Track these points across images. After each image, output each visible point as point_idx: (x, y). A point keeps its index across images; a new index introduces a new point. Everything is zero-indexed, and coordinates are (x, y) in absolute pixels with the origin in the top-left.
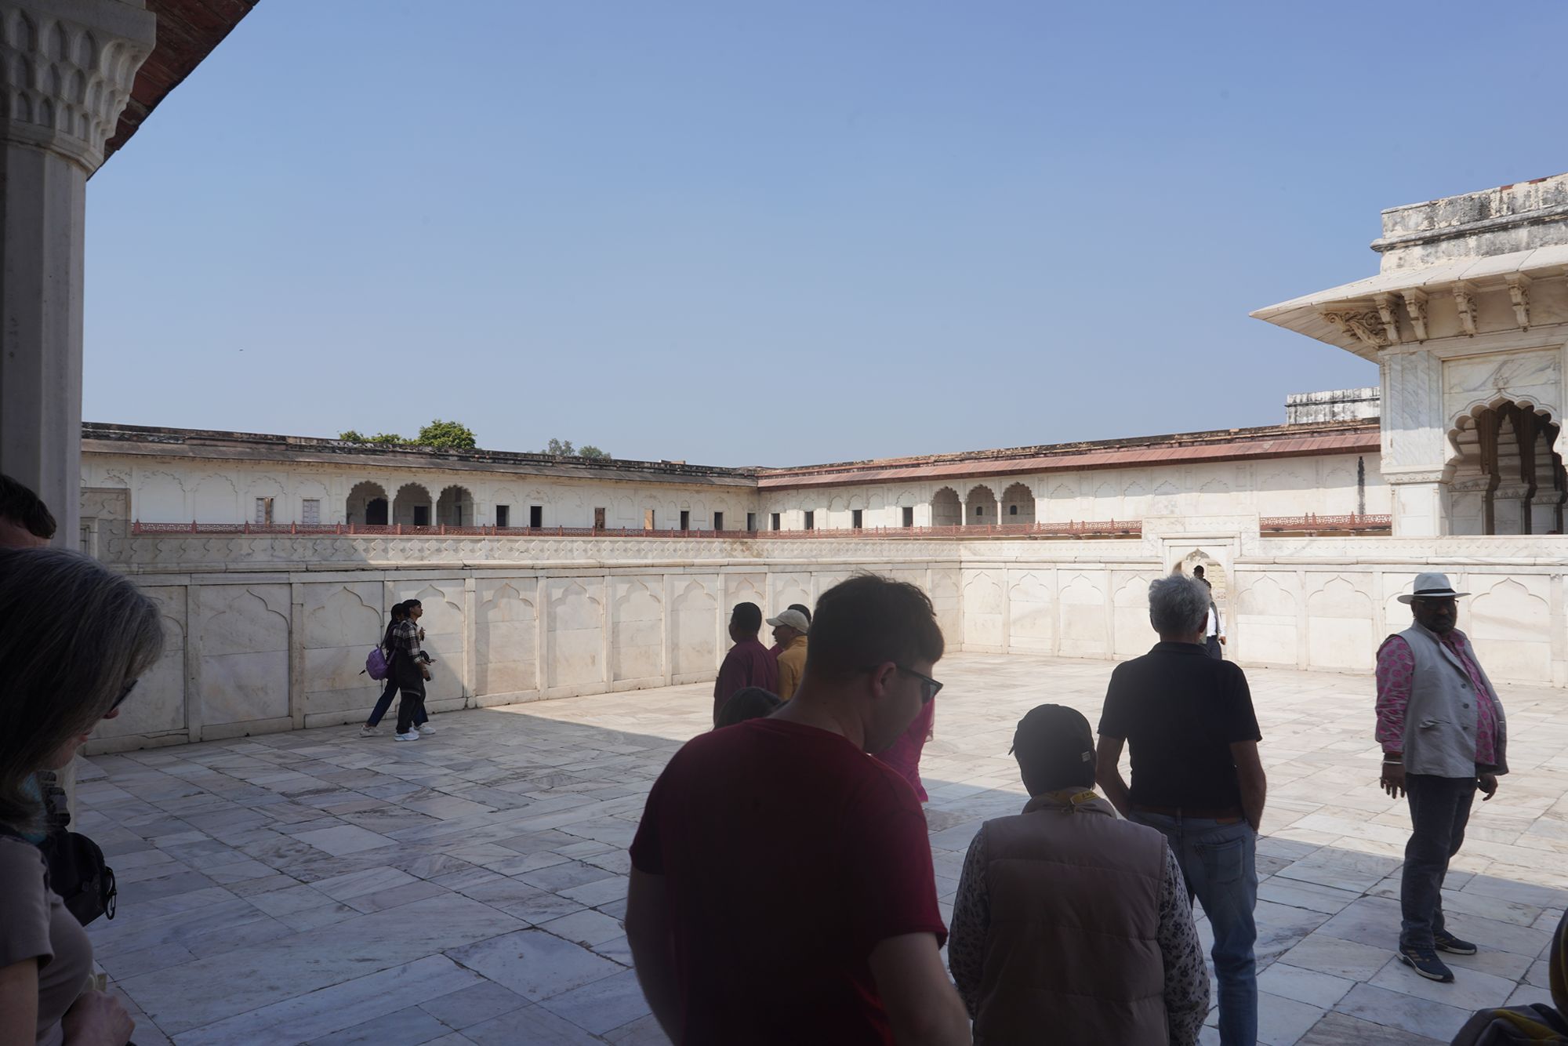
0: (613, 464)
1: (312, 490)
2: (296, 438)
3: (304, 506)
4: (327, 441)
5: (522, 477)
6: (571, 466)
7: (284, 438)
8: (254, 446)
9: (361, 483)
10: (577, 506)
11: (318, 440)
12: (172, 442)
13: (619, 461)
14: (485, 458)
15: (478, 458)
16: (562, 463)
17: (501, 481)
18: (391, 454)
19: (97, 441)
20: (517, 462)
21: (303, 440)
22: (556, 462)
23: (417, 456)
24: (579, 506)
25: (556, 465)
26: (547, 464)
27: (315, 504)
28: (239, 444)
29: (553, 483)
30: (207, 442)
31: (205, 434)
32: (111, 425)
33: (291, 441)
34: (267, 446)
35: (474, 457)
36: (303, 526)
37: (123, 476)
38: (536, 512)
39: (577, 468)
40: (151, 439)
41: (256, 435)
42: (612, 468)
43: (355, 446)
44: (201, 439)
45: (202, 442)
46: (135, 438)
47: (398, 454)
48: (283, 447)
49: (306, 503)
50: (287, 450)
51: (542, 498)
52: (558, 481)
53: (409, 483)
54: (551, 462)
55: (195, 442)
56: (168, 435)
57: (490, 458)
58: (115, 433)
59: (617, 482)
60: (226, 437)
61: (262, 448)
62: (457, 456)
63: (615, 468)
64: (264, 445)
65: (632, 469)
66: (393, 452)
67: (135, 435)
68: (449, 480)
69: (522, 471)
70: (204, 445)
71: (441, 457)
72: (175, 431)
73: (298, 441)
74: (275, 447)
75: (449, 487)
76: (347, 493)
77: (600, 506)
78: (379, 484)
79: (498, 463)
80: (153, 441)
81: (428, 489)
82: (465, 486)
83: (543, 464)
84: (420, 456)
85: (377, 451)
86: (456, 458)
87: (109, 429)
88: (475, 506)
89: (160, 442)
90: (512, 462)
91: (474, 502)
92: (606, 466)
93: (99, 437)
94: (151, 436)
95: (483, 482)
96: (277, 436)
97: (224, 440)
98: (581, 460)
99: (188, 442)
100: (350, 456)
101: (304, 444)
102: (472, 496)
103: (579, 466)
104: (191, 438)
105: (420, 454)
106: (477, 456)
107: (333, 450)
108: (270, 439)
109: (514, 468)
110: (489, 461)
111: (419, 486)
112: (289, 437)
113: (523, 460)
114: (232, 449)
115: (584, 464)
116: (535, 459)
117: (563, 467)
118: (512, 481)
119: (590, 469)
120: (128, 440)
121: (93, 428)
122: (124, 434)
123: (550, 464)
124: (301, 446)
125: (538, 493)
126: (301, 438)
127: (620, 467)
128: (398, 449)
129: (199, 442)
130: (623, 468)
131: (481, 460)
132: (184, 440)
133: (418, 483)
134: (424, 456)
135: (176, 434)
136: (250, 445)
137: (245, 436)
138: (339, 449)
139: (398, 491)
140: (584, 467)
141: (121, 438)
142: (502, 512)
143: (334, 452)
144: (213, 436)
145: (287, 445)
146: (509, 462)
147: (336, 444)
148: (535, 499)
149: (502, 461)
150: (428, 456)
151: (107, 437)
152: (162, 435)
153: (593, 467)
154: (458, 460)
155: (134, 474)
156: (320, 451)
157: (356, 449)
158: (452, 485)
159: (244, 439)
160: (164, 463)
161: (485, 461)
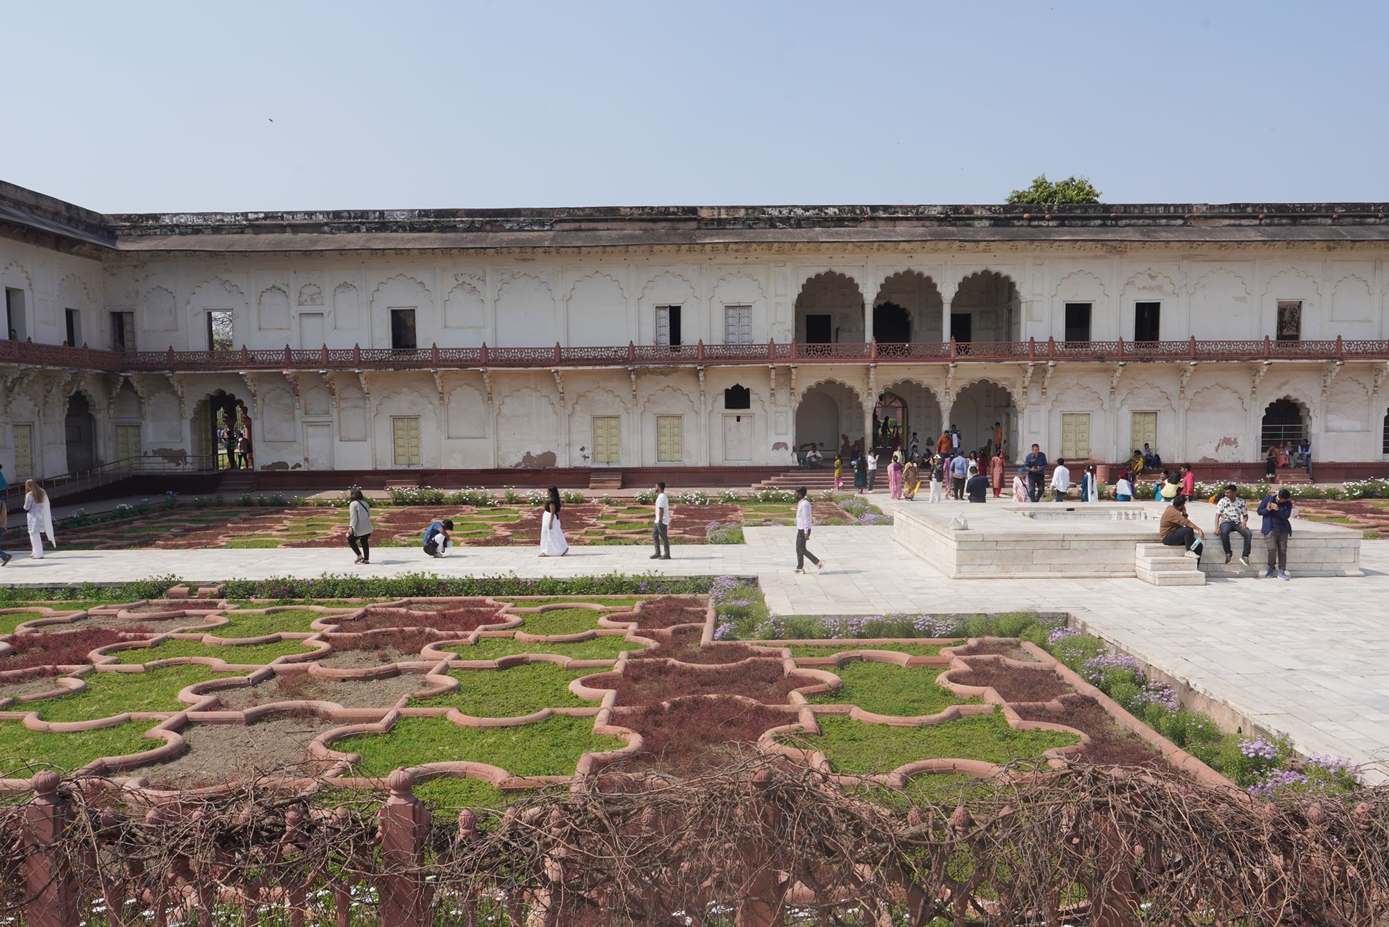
0: (1323, 212)
1: (737, 291)
2: (712, 208)
3: (727, 317)
4: (761, 209)
5: (1118, 248)
6: (1227, 222)
7: (693, 210)
8: (650, 225)
9: (818, 276)
10: (1236, 299)
11: (747, 208)
12: (536, 228)
13: (1339, 204)
14: (1043, 219)
15: (1031, 219)
16: (1206, 218)
17: (1074, 258)
18: (868, 224)
19: (439, 235)
20: (1109, 222)
21: (723, 211)
22: (1194, 218)
23: (915, 223)
24: (1243, 300)
25: (1193, 223)
26: (1173, 222)
27: (744, 312)
28: (628, 225)
29: (1184, 258)
30: (584, 225)
31: (580, 213)
32: (457, 210)
33: (704, 214)
34: (669, 224)
35: (1022, 218)
36: (726, 346)
37: (475, 282)
38: (1148, 317)
39: (1240, 225)
40: (508, 226)
41: (652, 208)
42: (1319, 220)
43: (807, 214)
44: (574, 221)
45: (577, 225)
46: (488, 227)
47: (881, 224)
48: (693, 225)
49: (731, 312)
50: (699, 228)
51: (1160, 288)
52: (1193, 252)
53: (901, 270)
54: (1182, 218)
55: (567, 226)
56: (529, 219)
57: (1053, 219)
58: (462, 222)
59: (1329, 249)
60: (609, 215)
61: (661, 227)
62: (987, 218)
63: (1329, 221)
64: (664, 224)
65: (1371, 220)
66: (871, 219)
67: (487, 222)
68: (973, 263)
69: (1109, 237)
70: (580, 230)
71: (959, 223)
72: (540, 212)
73: (716, 213)
74: (681, 225)
75: (975, 274)
76: (794, 292)
77: (1290, 296)
78: (848, 275)
79: (1071, 226)
80: (511, 230)
81: (934, 280)
82: (1005, 271)
83: (1164, 222)
84: (920, 223)
85: (843, 219)
86: (987, 223)
87: (455, 216)
88: (1023, 307)
89: (521, 230)
90: (1099, 222)
91: (1023, 300)
92: (1307, 218)
93: (444, 229)
94: (507, 221)
95: (1038, 262)
96: (683, 207)
97: (606, 220)
98: (1249, 210)
99: (558, 227)
100: (798, 230)
101: (723, 216)
102: (1017, 288)
103: (1244, 222)
104: (561, 221)
105: (918, 219)
106: (1026, 215)
107: (772, 223)
108: (673, 213)
109: (1097, 233)
110: (1051, 223)
111: (920, 275)
112: (701, 207)
113: (1122, 218)
114: (614, 233)
115: (1255, 218)
116: (1147, 213)
117: (1205, 226)
118: (1096, 257)
119: (1267, 225)
120: (479, 230)
121: (436, 217)
122: (473, 222)
123: (1180, 222)
124: (720, 221)
125: (1152, 277)
126: (719, 208)
127: (1340, 217)
128: (881, 214)
129: (573, 226)
130: (1350, 220)
131: (1036, 223)
132: (552, 225)
133: (916, 269)
134: (927, 223)
135: (540, 217)
136: (643, 225)
137: (637, 212)
138: (782, 220)
139: (882, 286)
140: (1257, 222)
141: (471, 228)
142: (1078, 317)
143: (773, 226)
144: (591, 215)
145: (700, 220)
146: (1092, 223)
147: (776, 213)
148: (1145, 288)
149: (1079, 222)
150: (935, 223)
151: (453, 229)
152: (522, 219)
153: (1276, 221)
154: (991, 226)
155: (488, 278)
156: (750, 227)
157: (808, 218)
158: (979, 270)
159: (636, 216)
160: (525, 260)
161: (1042, 223)
